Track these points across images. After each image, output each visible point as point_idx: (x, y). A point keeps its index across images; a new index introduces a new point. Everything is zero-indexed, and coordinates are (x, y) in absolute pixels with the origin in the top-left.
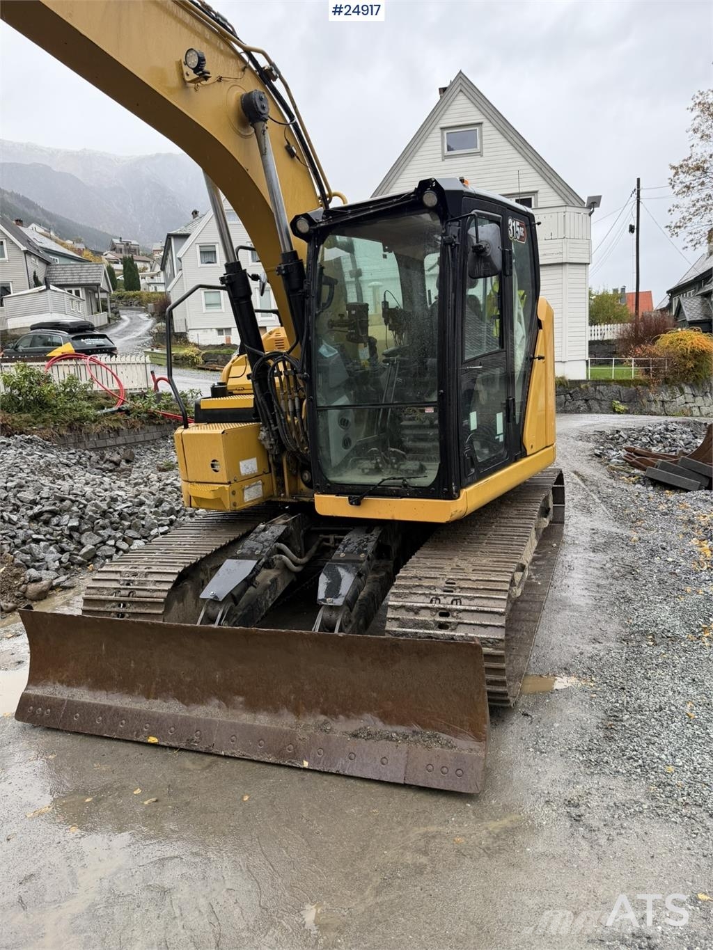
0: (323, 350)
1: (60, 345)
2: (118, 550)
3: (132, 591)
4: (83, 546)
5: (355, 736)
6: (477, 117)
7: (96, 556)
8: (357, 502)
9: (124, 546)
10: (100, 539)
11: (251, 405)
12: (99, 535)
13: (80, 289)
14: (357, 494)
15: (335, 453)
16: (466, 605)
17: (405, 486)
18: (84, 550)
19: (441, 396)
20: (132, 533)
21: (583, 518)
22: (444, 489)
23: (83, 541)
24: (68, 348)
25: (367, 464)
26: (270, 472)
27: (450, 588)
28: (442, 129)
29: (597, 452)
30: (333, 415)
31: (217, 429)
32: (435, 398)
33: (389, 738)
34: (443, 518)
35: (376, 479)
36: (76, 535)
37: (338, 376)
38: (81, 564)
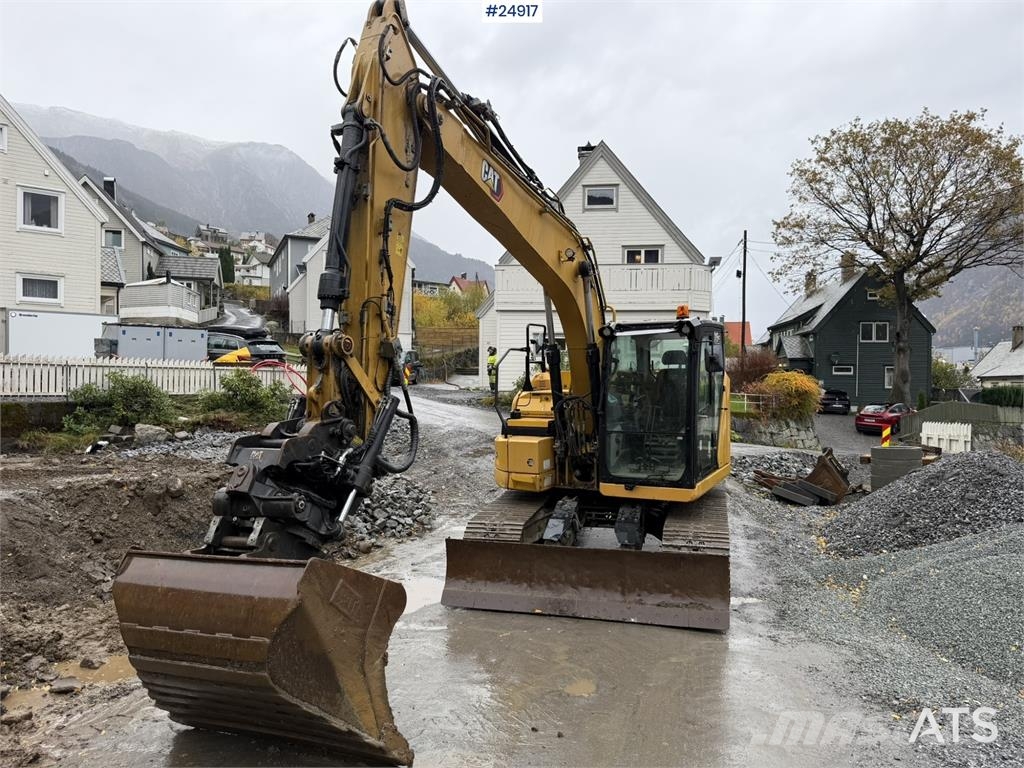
0: (609, 398)
1: (236, 348)
2: (399, 523)
3: (497, 535)
4: (376, 519)
5: (659, 605)
6: (615, 180)
7: (386, 527)
8: (630, 488)
9: (402, 521)
10: (387, 515)
11: (546, 426)
12: (386, 511)
13: (192, 282)
14: (630, 484)
15: (613, 459)
16: (706, 545)
17: (663, 480)
18: (378, 522)
19: (687, 431)
20: (402, 513)
21: (735, 519)
22: (687, 482)
23: (376, 515)
24: (245, 352)
25: (634, 466)
26: (555, 469)
27: (696, 536)
28: (584, 186)
29: (733, 473)
30: (614, 436)
31: (535, 440)
32: (683, 432)
33: (678, 606)
34: (686, 499)
35: (645, 476)
36: (370, 511)
37: (617, 414)
38: (377, 532)
